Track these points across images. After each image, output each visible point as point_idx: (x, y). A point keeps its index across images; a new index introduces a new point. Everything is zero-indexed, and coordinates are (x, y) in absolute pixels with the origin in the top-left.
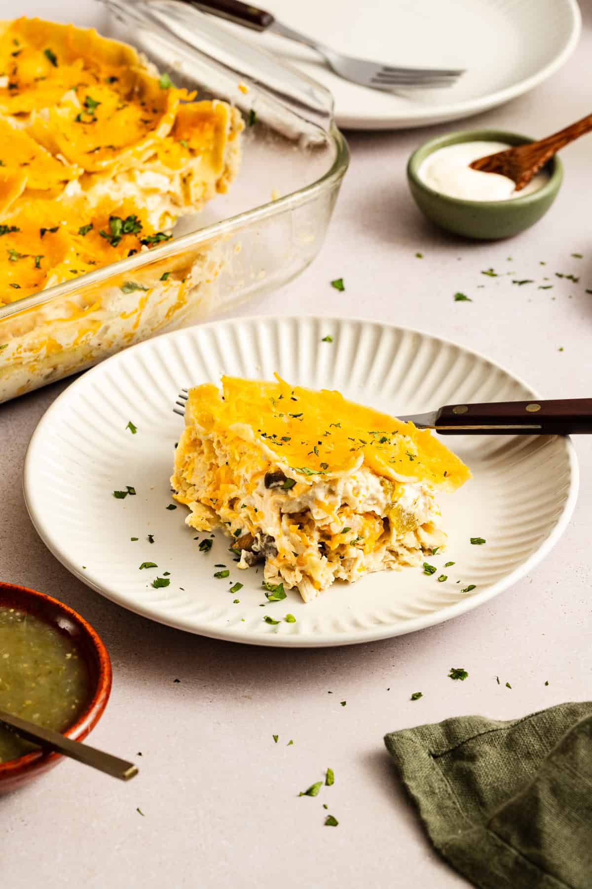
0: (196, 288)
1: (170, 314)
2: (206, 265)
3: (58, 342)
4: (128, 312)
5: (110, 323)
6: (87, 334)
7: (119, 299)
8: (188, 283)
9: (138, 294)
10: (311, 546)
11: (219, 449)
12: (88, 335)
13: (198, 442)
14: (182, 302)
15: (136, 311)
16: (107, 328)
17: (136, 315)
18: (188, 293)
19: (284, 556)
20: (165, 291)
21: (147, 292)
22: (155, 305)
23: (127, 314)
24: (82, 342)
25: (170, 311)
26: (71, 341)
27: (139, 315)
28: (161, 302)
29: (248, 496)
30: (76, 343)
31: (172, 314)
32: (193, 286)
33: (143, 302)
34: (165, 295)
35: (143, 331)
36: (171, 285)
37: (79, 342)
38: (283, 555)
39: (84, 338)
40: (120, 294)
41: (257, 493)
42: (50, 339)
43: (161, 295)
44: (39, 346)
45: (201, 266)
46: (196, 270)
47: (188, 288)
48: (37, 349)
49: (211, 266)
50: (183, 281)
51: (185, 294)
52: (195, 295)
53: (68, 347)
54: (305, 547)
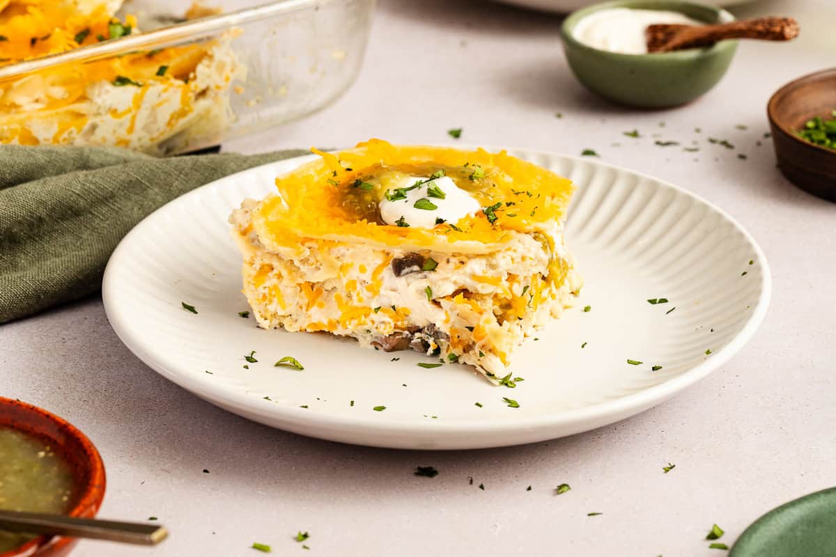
0: (203, 93)
1: (174, 122)
2: (214, 65)
3: (35, 134)
4: (120, 111)
5: (97, 120)
6: (70, 130)
7: (108, 92)
8: (192, 85)
9: (130, 90)
10: (485, 310)
11: (306, 264)
12: (71, 132)
13: (266, 268)
14: (187, 108)
15: (130, 111)
16: (94, 128)
17: (129, 116)
18: (193, 98)
19: (459, 337)
20: (165, 90)
21: (142, 88)
22: (153, 109)
24: (64, 140)
25: (172, 118)
26: (50, 134)
27: (134, 117)
28: (160, 104)
29: (376, 297)
30: (56, 140)
31: (177, 122)
32: (198, 90)
33: (138, 101)
34: (165, 95)
35: (140, 139)
36: (172, 85)
37: (61, 139)
38: (456, 335)
39: (65, 135)
40: (109, 87)
41: (386, 289)
42: (23, 129)
43: (160, 95)
44: (8, 135)
45: (208, 66)
46: (201, 68)
47: (193, 91)
48: (7, 138)
49: (221, 67)
50: (186, 82)
51: (190, 98)
52: (203, 103)
53: (46, 143)
54: (479, 315)
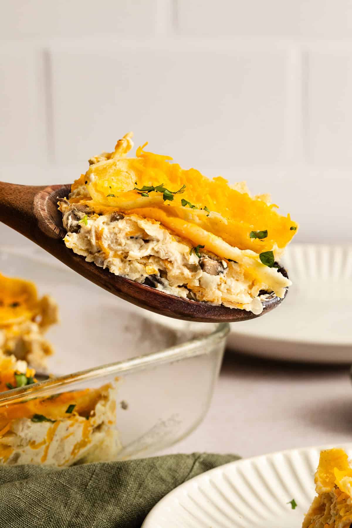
0: (99, 428)
1: (76, 451)
2: (109, 404)
5: (20, 451)
7: (29, 427)
8: (92, 420)
9: (47, 425)
14: (86, 440)
15: (44, 442)
16: (17, 457)
17: (44, 447)
18: (92, 431)
20: (72, 425)
21: (55, 424)
22: (62, 440)
23: (36, 443)
25: (75, 448)
27: (48, 448)
28: (67, 437)
31: (78, 451)
32: (96, 425)
33: (52, 434)
34: (71, 429)
36: (77, 421)
40: (30, 423)
43: (68, 430)
45: (104, 405)
46: (99, 407)
47: (92, 426)
49: (113, 406)
50: (88, 418)
51: (89, 431)
52: (99, 436)
